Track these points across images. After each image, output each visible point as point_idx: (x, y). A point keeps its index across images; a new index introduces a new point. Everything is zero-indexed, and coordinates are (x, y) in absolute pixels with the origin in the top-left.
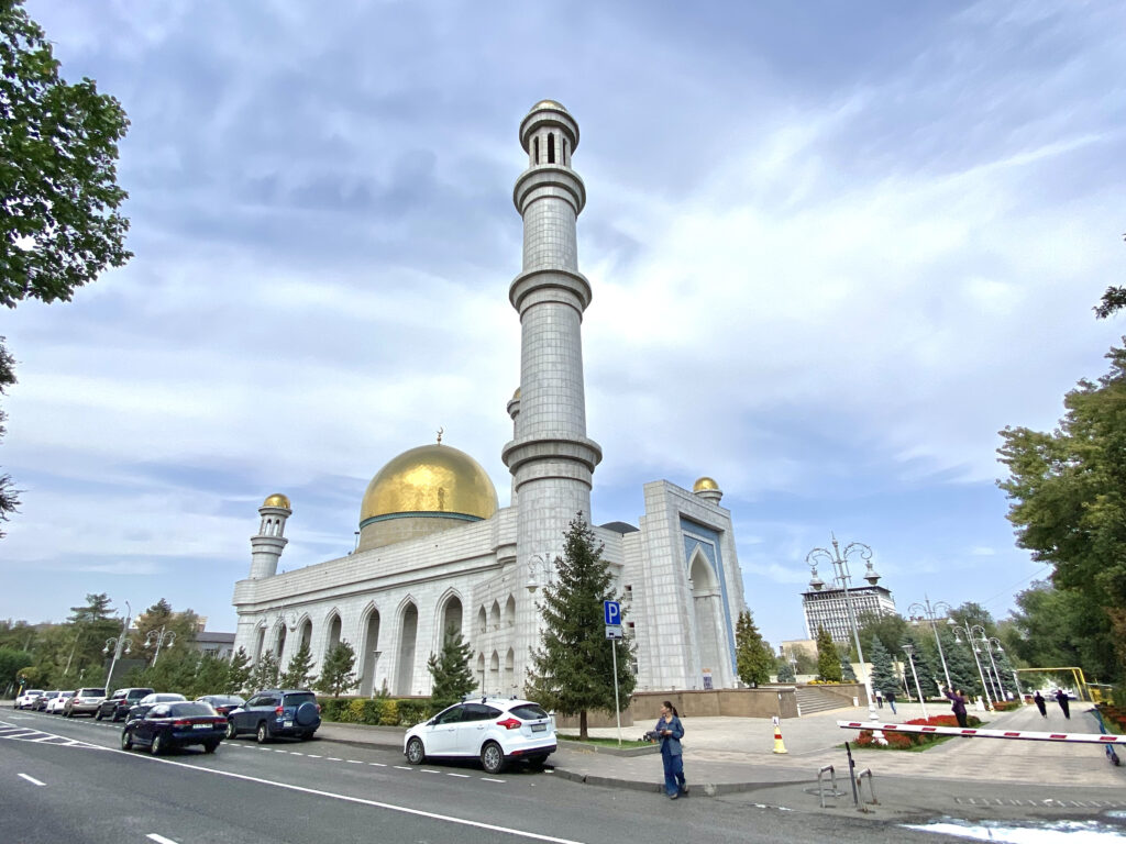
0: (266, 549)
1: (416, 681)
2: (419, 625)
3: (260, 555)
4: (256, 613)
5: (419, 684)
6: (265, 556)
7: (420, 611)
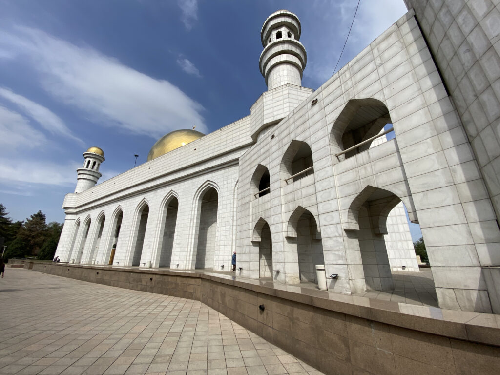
0: (85, 176)
1: (175, 255)
2: (179, 212)
3: (82, 180)
4: (76, 213)
5: (177, 258)
6: (85, 181)
7: (180, 201)
